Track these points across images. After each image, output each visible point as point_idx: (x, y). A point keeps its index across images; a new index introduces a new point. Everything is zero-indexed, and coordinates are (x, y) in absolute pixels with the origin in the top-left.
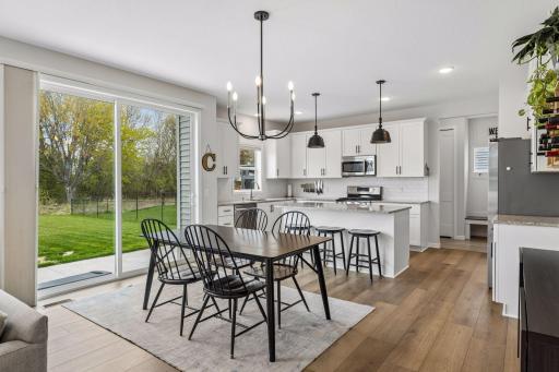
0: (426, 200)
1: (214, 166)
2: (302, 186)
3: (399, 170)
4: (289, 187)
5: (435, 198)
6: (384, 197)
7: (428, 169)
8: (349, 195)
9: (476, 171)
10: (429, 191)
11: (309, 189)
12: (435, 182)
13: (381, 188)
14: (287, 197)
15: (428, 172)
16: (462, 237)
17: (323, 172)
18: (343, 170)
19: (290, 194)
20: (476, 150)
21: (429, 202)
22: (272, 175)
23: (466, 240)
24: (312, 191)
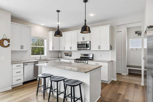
0: (110, 60)
1: (9, 45)
2: (65, 53)
3: (99, 47)
4: (60, 54)
5: (115, 59)
6: (94, 58)
7: (111, 47)
8: (81, 57)
9: (130, 48)
10: (112, 56)
11: (67, 55)
12: (114, 52)
13: (93, 55)
14: (59, 57)
15: (111, 48)
16: (126, 74)
17: (71, 48)
18: (78, 47)
19: (60, 57)
20: (130, 40)
21: (112, 61)
22: (51, 49)
23: (127, 75)
24: (68, 55)
